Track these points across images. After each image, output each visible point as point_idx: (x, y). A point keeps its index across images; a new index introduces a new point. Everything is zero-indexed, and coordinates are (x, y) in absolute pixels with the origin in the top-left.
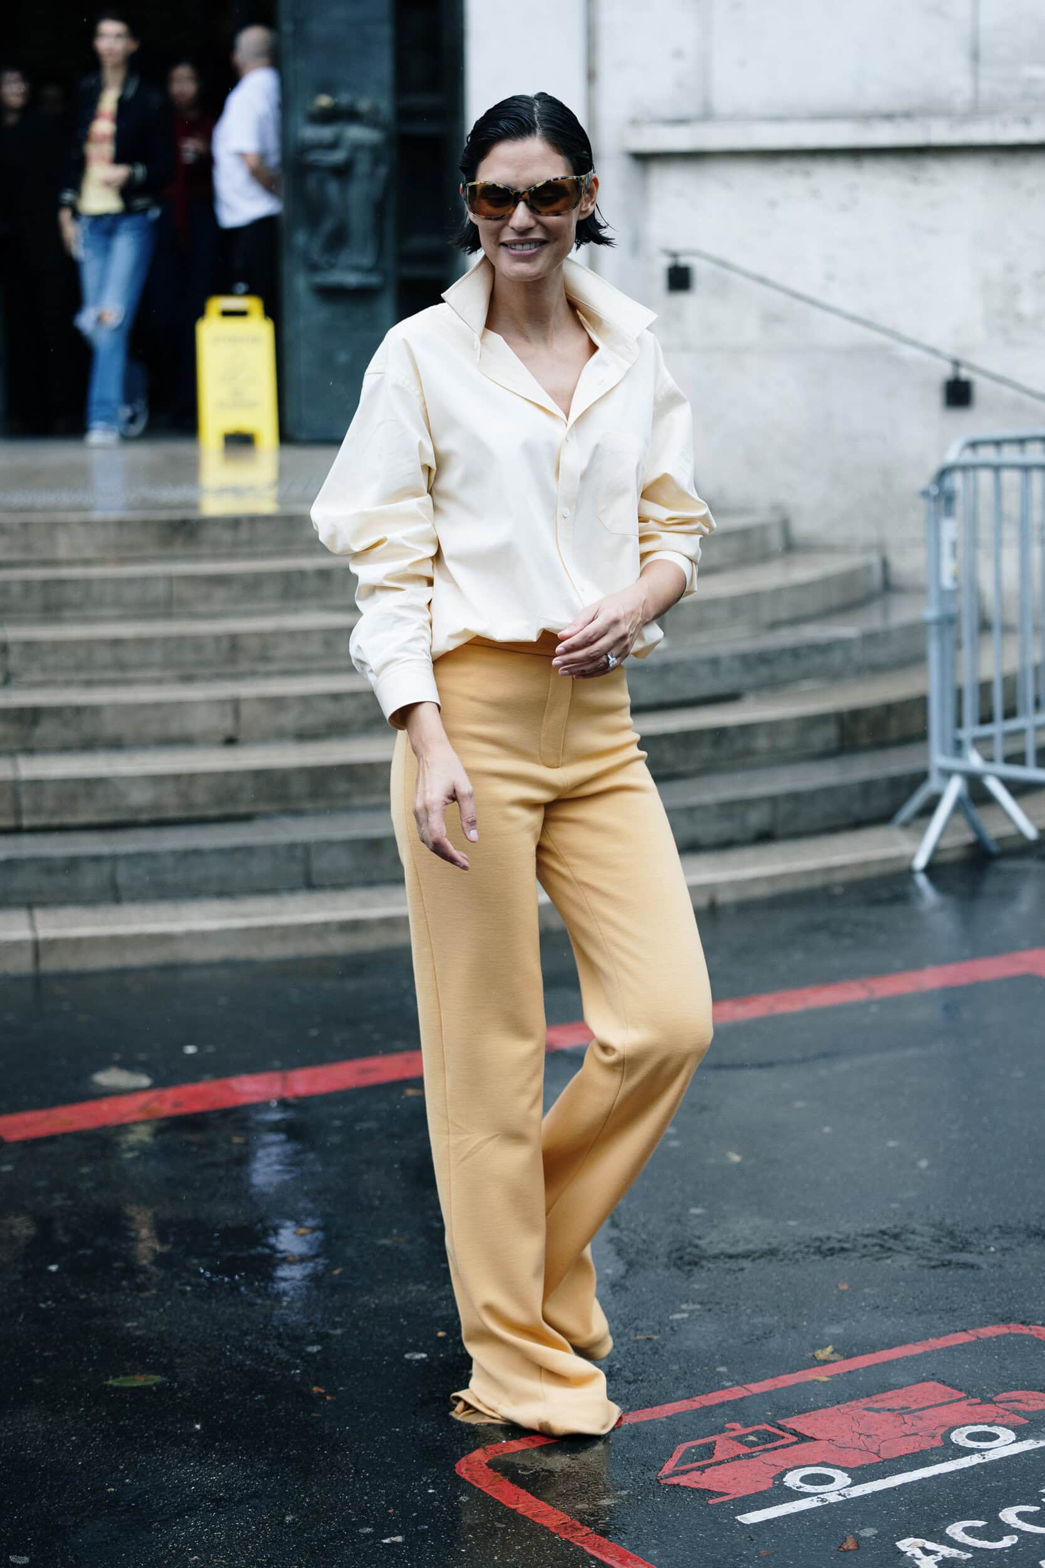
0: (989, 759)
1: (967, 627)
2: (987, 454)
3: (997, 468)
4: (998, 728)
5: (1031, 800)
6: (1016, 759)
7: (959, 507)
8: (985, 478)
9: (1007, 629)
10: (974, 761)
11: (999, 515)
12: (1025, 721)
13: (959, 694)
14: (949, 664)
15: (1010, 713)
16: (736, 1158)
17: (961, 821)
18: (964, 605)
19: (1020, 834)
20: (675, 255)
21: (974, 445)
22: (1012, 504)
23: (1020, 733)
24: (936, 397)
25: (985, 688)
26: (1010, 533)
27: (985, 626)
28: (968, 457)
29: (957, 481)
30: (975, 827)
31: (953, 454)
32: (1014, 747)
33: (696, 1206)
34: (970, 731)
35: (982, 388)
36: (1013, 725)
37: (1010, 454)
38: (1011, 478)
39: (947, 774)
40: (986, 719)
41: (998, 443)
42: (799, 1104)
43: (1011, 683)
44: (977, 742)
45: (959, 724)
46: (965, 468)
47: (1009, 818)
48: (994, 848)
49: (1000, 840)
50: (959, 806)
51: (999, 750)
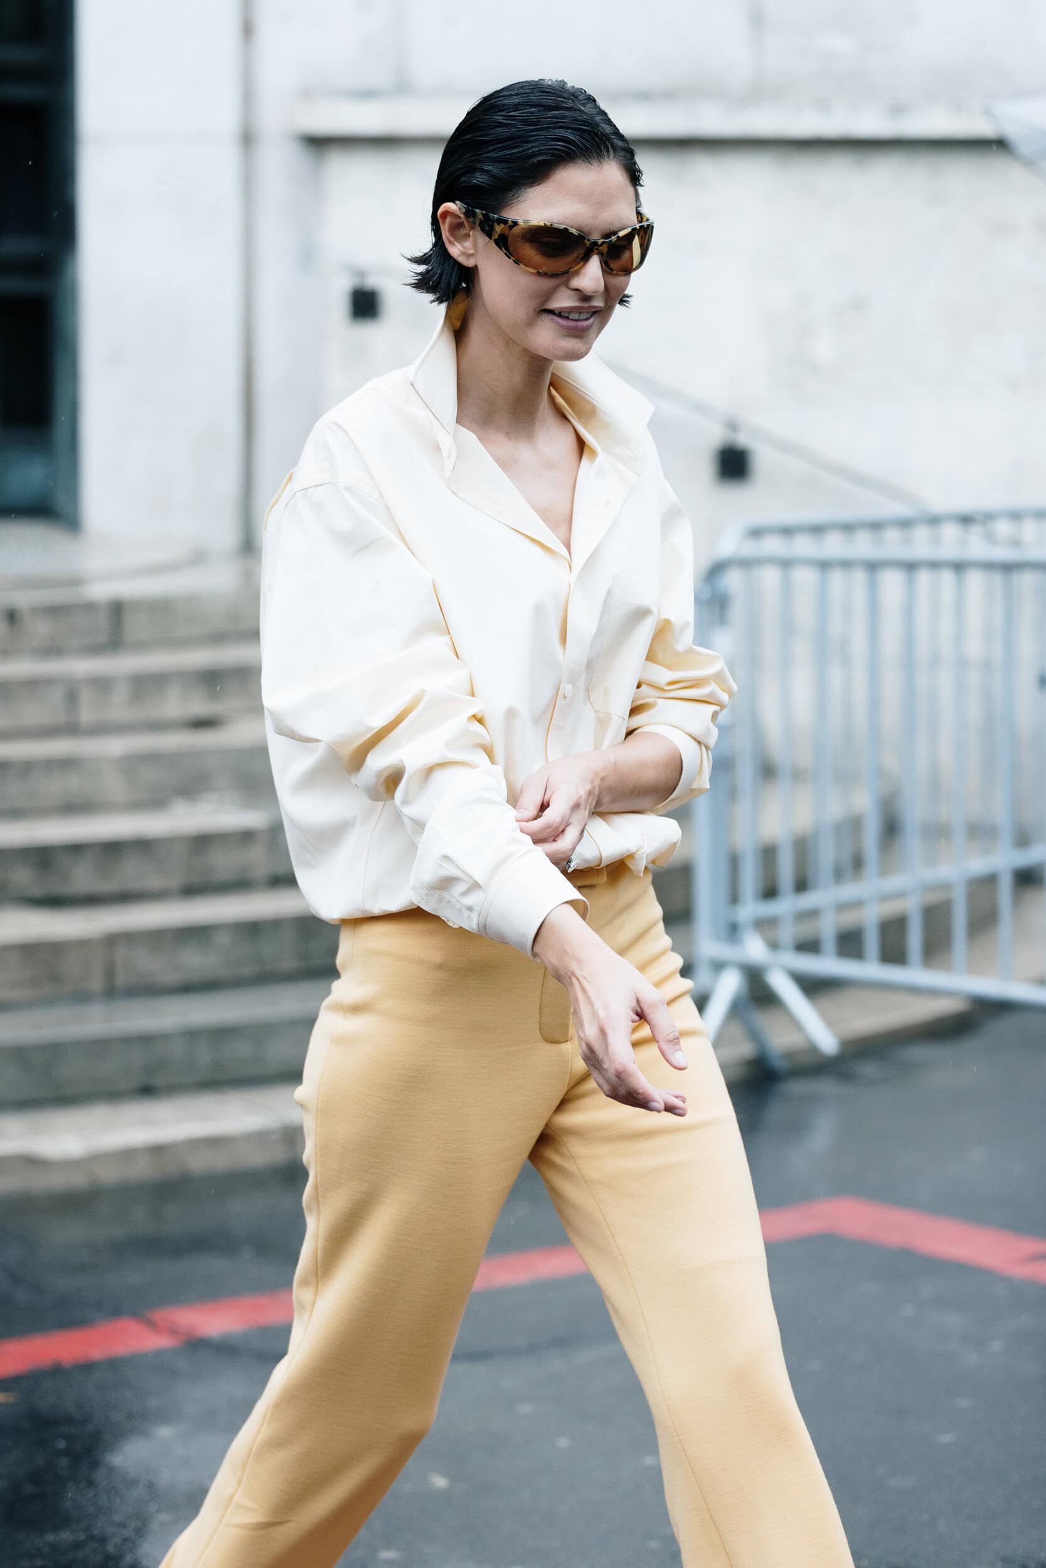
0: (774, 946)
1: (746, 773)
2: (773, 545)
3: (786, 564)
4: (786, 905)
5: (830, 1001)
6: (809, 946)
7: (737, 612)
8: (770, 577)
9: (798, 776)
10: (754, 949)
11: (789, 627)
12: (819, 898)
13: (734, 862)
14: (722, 822)
15: (801, 886)
16: (440, 1482)
17: (736, 1030)
18: (742, 743)
19: (813, 1049)
20: (361, 274)
21: (756, 533)
22: (804, 611)
23: (813, 914)
24: (705, 468)
25: (768, 854)
26: (802, 649)
27: (768, 771)
28: (749, 549)
29: (733, 581)
30: (754, 1035)
31: (729, 545)
32: (806, 930)
33: (388, 1547)
34: (750, 909)
35: (763, 459)
36: (807, 901)
37: (803, 546)
38: (805, 578)
39: (718, 966)
40: (770, 892)
41: (787, 531)
42: (526, 1409)
43: (803, 847)
44: (763, 925)
45: (734, 898)
46: (747, 563)
47: (796, 1024)
48: (780, 1064)
49: (790, 1055)
50: (736, 1010)
51: (787, 933)
